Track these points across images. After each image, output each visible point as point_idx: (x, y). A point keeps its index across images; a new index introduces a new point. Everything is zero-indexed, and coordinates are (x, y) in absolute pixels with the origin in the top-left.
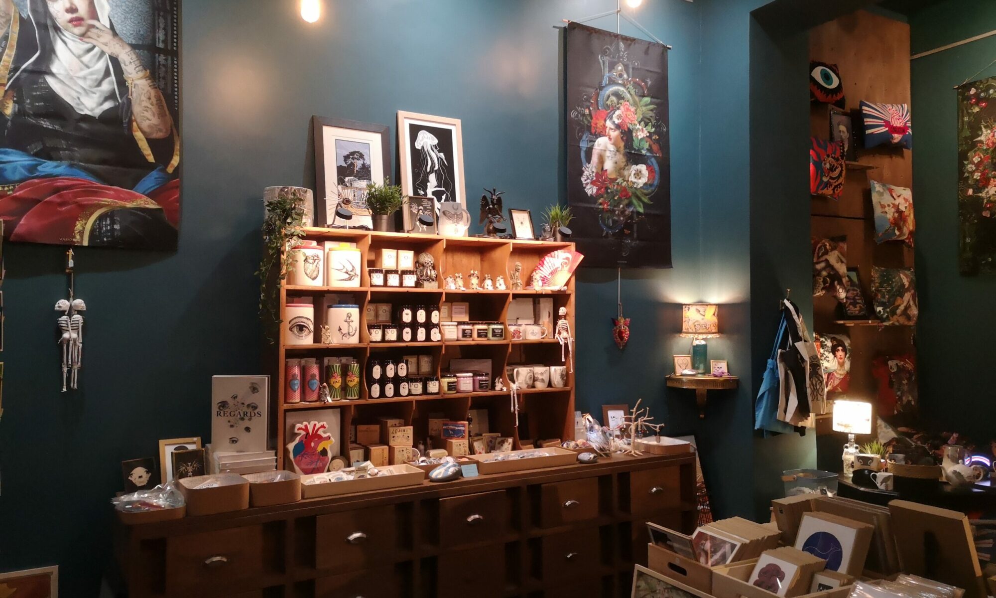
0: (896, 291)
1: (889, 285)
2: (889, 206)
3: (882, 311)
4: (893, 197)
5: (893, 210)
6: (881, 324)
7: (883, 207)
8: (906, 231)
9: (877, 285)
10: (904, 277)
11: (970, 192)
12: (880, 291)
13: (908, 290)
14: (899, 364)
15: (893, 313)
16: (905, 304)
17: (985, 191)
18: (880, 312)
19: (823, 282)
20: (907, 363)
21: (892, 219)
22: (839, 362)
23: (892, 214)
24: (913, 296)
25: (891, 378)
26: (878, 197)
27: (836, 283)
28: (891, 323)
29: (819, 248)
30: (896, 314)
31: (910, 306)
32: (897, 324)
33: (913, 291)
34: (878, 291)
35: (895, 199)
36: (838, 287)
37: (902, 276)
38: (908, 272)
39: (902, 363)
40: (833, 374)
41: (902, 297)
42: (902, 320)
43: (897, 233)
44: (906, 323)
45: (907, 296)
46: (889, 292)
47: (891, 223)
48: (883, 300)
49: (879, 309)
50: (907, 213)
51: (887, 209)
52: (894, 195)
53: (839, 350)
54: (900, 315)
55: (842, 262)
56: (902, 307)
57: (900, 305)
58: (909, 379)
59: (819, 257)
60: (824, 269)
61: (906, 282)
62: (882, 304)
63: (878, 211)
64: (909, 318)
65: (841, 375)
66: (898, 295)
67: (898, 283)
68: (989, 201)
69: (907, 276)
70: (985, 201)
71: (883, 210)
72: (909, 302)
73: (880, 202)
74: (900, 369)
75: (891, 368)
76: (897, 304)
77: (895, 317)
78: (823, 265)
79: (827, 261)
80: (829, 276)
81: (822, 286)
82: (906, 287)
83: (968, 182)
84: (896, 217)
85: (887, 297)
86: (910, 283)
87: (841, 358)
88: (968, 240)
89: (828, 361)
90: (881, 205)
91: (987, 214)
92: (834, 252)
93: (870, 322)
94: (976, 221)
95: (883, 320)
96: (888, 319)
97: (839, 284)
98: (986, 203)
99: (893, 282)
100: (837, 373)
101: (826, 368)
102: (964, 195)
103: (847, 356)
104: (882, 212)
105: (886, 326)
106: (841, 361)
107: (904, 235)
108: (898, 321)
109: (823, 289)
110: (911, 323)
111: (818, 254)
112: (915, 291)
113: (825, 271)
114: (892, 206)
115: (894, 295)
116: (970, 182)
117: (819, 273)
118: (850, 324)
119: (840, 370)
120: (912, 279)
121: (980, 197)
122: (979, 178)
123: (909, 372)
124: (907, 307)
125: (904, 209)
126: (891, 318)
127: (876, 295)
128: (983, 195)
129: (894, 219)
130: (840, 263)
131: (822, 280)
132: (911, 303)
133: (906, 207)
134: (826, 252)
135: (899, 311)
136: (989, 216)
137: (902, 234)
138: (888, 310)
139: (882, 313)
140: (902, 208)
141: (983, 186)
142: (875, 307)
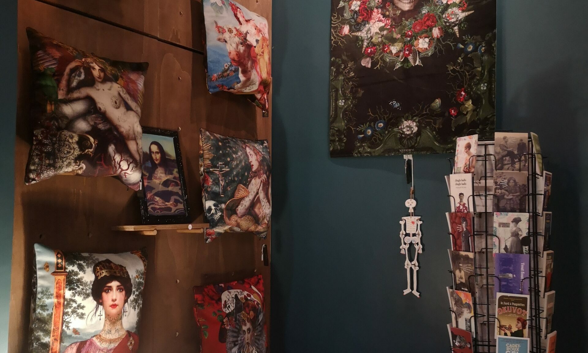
0: (237, 175)
1: (227, 164)
2: (230, 31)
3: (213, 208)
4: (238, 19)
5: (237, 39)
6: (211, 231)
7: (221, 30)
8: (255, 77)
9: (208, 162)
10: (252, 152)
11: (346, 30)
12: (212, 173)
13: (256, 174)
14: (239, 297)
15: (232, 210)
16: (251, 197)
17: (366, 29)
18: (210, 209)
19: (78, 143)
20: (253, 292)
21: (233, 54)
22: (107, 315)
23: (234, 45)
24: (265, 184)
25: (223, 323)
26: (214, 14)
27: (111, 149)
28: (227, 228)
29: (73, 70)
30: (236, 214)
31: (259, 201)
32: (237, 229)
33: (264, 177)
34: (209, 173)
35: (241, 24)
36: (117, 158)
37: (248, 150)
38: (258, 147)
39: (246, 293)
40: (91, 343)
41: (247, 185)
42: (246, 224)
43: (242, 78)
44: (252, 228)
45: (256, 184)
46: (225, 175)
47: (233, 60)
48: (216, 189)
49: (209, 204)
50: (258, 50)
51: (227, 35)
52: (239, 15)
53: (110, 288)
54: (242, 216)
55: (128, 108)
56: (246, 203)
57: (242, 199)
58: (253, 321)
59: (70, 90)
60: (83, 116)
61: (254, 161)
62: (215, 196)
63: (212, 36)
64: (256, 220)
65: (111, 341)
66: (240, 182)
67: (241, 161)
68: (372, 44)
69: (257, 153)
70: (365, 44)
71: (221, 36)
72: (257, 193)
73: (216, 23)
74: (241, 305)
75: (225, 306)
76: (238, 195)
77: (234, 218)
78: (79, 107)
79: (90, 100)
80: (94, 132)
81: (77, 152)
82: (254, 169)
83: (343, 16)
84: (242, 51)
85: (222, 183)
86: (261, 163)
87: (114, 306)
88: (341, 103)
89: (82, 316)
90: (218, 27)
91: (366, 63)
92: (108, 85)
93: (190, 227)
94: (352, 74)
95: (214, 224)
96: (221, 221)
97: (118, 151)
98: (367, 47)
99: (233, 160)
100: (102, 340)
101: (76, 331)
102: (338, 35)
103: (132, 297)
104: (219, 40)
105: (219, 234)
106: (114, 311)
107: (253, 83)
108: (238, 225)
109: (78, 159)
110: (260, 228)
111: (69, 82)
112: (268, 177)
113: (85, 119)
114: (235, 32)
115: (233, 181)
116: (345, 15)
117: (70, 123)
118: (149, 231)
119: (110, 332)
120: (263, 157)
121: (357, 37)
122: (357, 9)
123: (254, 308)
124: (255, 203)
125: (254, 44)
126: (227, 220)
127: (205, 180)
128: (362, 34)
129: (238, 54)
130: (122, 109)
131: (76, 139)
132: (262, 195)
133: (257, 41)
134: (90, 82)
135: (241, 209)
136: (369, 66)
137: (248, 82)
138: (223, 206)
139: (213, 211)
140: (252, 40)
141: (363, 21)
142: (204, 200)
